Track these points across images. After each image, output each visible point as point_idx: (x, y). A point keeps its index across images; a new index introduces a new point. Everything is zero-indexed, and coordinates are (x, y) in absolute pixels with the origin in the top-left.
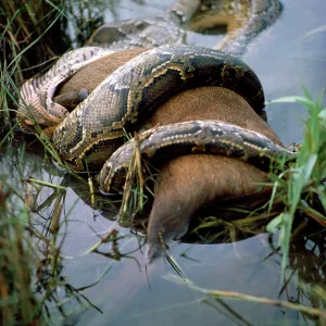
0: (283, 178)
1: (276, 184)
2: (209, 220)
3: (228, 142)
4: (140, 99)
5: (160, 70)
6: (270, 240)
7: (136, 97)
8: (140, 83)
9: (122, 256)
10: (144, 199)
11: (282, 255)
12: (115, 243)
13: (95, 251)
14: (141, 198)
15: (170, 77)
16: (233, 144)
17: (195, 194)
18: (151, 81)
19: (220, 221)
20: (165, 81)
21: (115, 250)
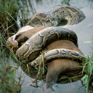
0: (86, 65)
1: (84, 67)
2: (64, 77)
3: (68, 56)
4: (47, 39)
5: (52, 32)
6: (82, 83)
7: (46, 39)
8: (47, 35)
9: (38, 87)
10: (44, 71)
11: (86, 87)
12: (37, 83)
13: (31, 85)
14: (44, 70)
15: (55, 35)
16: (69, 57)
17: (60, 69)
18: (50, 35)
19: (67, 77)
20: (53, 36)
21: (36, 85)
